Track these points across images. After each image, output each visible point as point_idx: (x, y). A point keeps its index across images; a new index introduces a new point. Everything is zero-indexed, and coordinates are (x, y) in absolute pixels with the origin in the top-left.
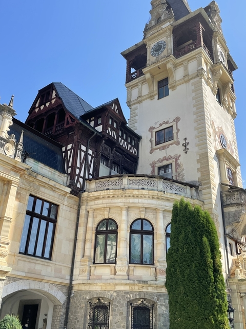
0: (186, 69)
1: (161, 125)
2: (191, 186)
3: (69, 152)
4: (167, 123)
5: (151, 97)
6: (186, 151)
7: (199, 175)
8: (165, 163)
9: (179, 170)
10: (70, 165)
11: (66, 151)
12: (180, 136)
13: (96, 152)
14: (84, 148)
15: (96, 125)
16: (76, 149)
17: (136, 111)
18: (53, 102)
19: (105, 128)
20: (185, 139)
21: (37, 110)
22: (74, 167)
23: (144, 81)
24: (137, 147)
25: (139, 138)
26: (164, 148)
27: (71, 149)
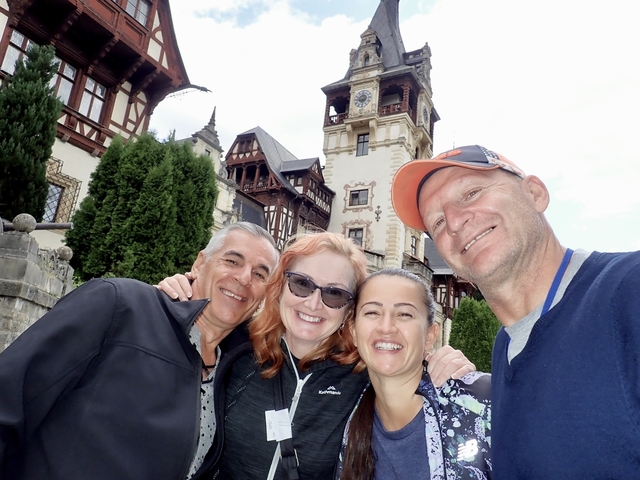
0: (388, 132)
1: (356, 185)
2: (378, 255)
3: (272, 214)
4: (363, 185)
5: (350, 151)
6: (378, 219)
7: (386, 245)
8: (356, 226)
9: (369, 236)
10: (273, 227)
11: (269, 212)
12: (374, 203)
13: (295, 213)
14: (285, 210)
15: (296, 185)
16: (279, 212)
17: (333, 162)
18: (254, 153)
19: (305, 190)
20: (379, 207)
21: (235, 157)
22: (276, 230)
23: (344, 130)
24: (330, 203)
25: (333, 194)
26: (357, 210)
27: (274, 211)
